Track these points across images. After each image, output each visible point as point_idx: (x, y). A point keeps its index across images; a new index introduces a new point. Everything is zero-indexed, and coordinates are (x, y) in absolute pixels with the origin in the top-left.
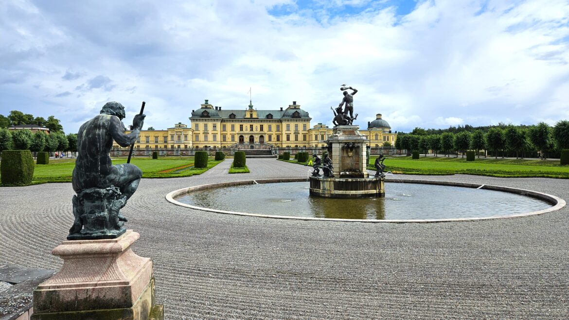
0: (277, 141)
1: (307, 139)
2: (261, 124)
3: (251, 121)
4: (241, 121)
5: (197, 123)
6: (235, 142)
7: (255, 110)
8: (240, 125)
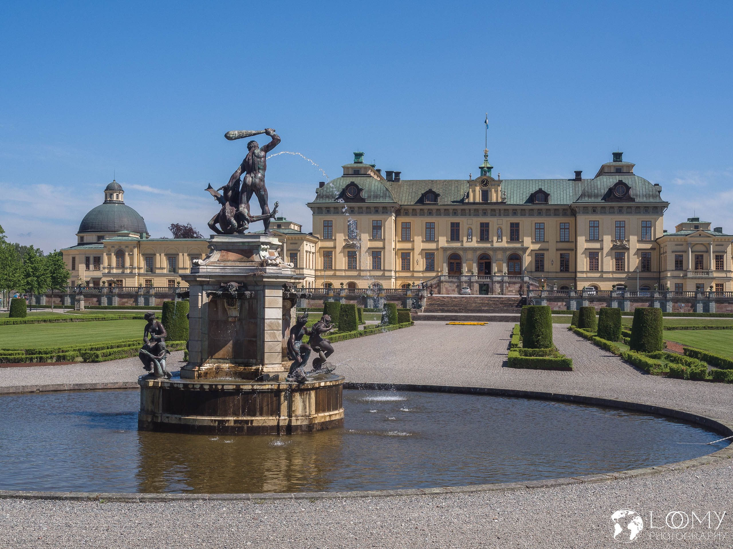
0: (561, 271)
1: (654, 266)
2: (515, 220)
3: (485, 213)
4: (455, 213)
5: (328, 218)
6: (434, 274)
7: (496, 178)
8: (453, 224)
